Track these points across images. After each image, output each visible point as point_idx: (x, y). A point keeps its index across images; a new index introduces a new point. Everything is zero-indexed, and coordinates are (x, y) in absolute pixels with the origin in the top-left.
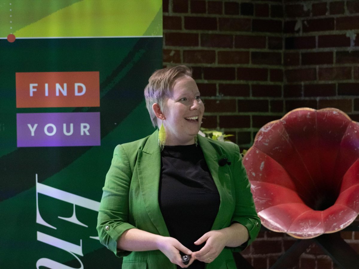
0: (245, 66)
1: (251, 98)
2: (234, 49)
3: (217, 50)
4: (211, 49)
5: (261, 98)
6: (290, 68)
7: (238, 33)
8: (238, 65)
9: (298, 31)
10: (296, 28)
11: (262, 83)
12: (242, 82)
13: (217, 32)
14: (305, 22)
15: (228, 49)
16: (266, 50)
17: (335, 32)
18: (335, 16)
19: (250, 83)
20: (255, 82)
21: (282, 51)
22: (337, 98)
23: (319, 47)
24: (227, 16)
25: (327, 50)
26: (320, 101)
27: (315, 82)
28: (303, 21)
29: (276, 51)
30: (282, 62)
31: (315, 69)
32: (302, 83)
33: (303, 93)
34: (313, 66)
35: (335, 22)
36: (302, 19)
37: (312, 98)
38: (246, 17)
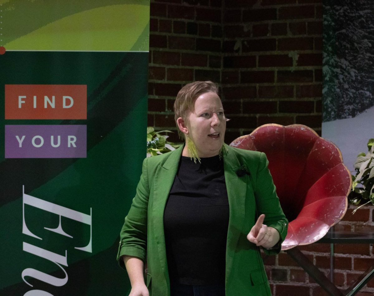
2: (181, 67)
3: (167, 67)
4: (162, 66)
6: (229, 86)
7: (185, 51)
8: (184, 82)
9: (237, 51)
10: (236, 48)
13: (167, 50)
14: (246, 43)
15: (176, 67)
16: (207, 68)
17: (276, 53)
18: (277, 37)
21: (220, 70)
22: (278, 115)
23: (260, 66)
24: (175, 35)
25: (268, 69)
26: (260, 118)
27: (256, 100)
28: (243, 42)
29: (215, 69)
30: (221, 80)
31: (255, 87)
32: (242, 101)
33: (241, 110)
34: (253, 85)
35: (277, 43)
36: (242, 39)
37: (252, 115)
38: (191, 36)
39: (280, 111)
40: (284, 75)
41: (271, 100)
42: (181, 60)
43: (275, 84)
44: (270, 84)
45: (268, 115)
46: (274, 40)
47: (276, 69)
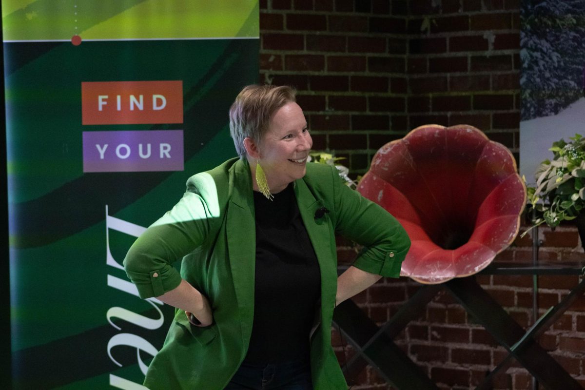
0: (360, 74)
1: (368, 113)
2: (347, 54)
3: (327, 55)
4: (319, 53)
5: (380, 114)
6: (416, 76)
7: (352, 34)
8: (352, 73)
9: (425, 32)
10: (423, 28)
11: (382, 95)
12: (357, 94)
13: (326, 33)
14: (434, 21)
15: (339, 54)
16: (386, 55)
17: (470, 33)
18: (470, 14)
19: (367, 95)
20: (373, 94)
21: (405, 56)
22: (472, 112)
23: (451, 50)
24: (338, 13)
25: (460, 54)
26: (452, 117)
27: (446, 94)
28: (431, 19)
29: (398, 56)
30: (406, 69)
31: (446, 78)
32: (431, 95)
33: (430, 107)
34: (443, 74)
35: (470, 21)
36: (430, 17)
37: (442, 113)
38: (363, 14)
39: (476, 108)
40: (479, 62)
41: (464, 94)
42: (347, 46)
43: (468, 73)
44: (463, 74)
45: (461, 113)
46: (467, 17)
47: (469, 54)
